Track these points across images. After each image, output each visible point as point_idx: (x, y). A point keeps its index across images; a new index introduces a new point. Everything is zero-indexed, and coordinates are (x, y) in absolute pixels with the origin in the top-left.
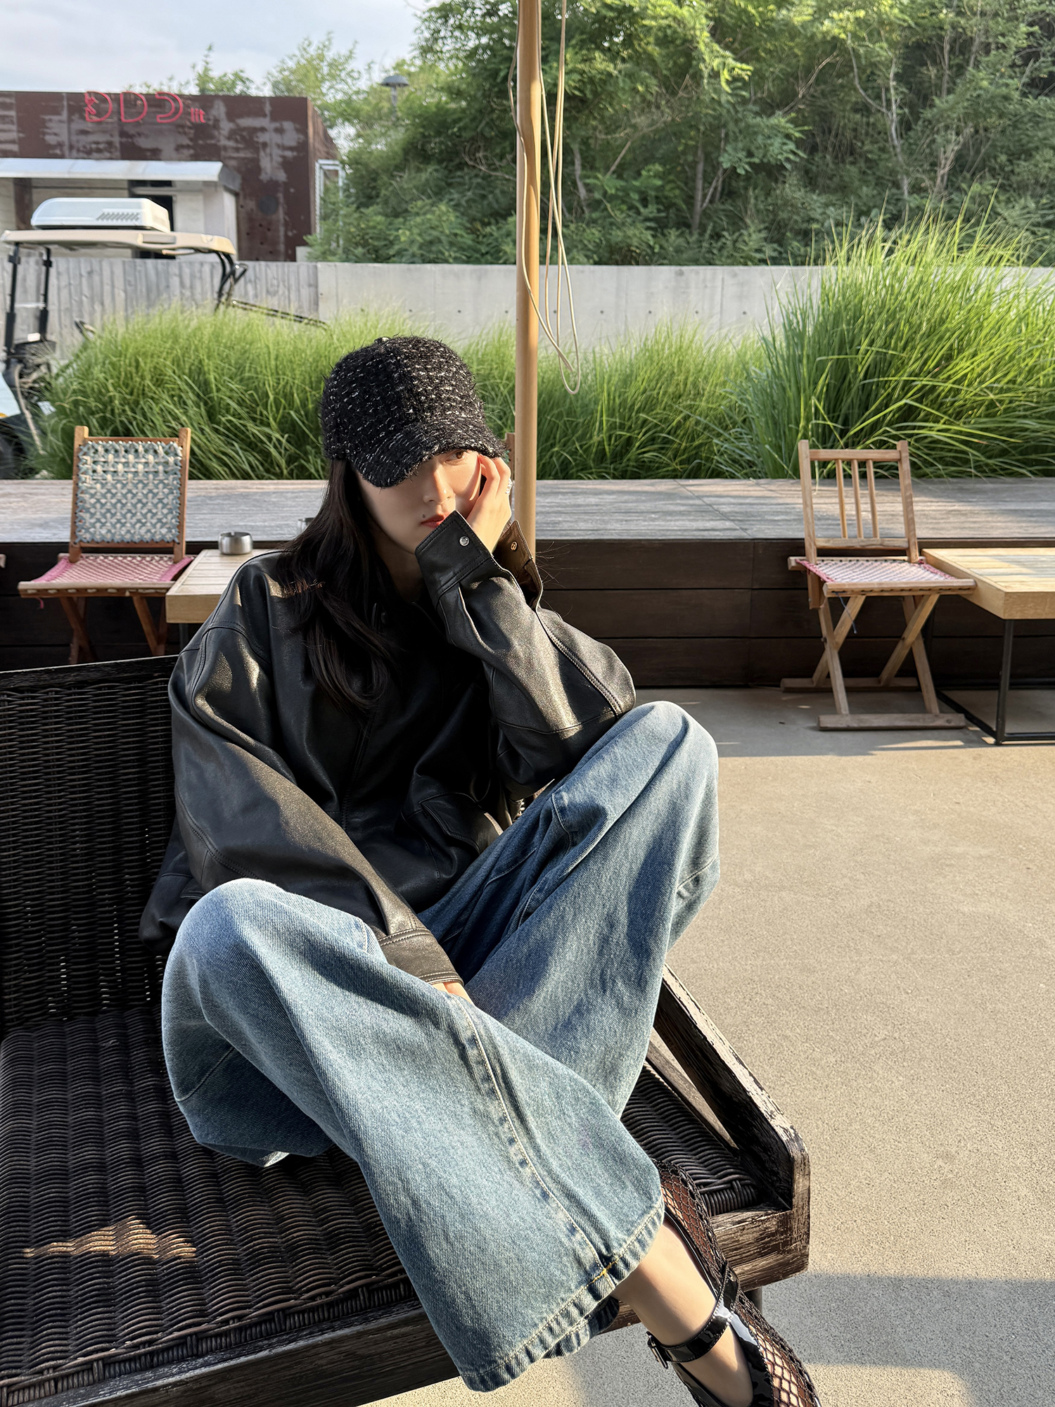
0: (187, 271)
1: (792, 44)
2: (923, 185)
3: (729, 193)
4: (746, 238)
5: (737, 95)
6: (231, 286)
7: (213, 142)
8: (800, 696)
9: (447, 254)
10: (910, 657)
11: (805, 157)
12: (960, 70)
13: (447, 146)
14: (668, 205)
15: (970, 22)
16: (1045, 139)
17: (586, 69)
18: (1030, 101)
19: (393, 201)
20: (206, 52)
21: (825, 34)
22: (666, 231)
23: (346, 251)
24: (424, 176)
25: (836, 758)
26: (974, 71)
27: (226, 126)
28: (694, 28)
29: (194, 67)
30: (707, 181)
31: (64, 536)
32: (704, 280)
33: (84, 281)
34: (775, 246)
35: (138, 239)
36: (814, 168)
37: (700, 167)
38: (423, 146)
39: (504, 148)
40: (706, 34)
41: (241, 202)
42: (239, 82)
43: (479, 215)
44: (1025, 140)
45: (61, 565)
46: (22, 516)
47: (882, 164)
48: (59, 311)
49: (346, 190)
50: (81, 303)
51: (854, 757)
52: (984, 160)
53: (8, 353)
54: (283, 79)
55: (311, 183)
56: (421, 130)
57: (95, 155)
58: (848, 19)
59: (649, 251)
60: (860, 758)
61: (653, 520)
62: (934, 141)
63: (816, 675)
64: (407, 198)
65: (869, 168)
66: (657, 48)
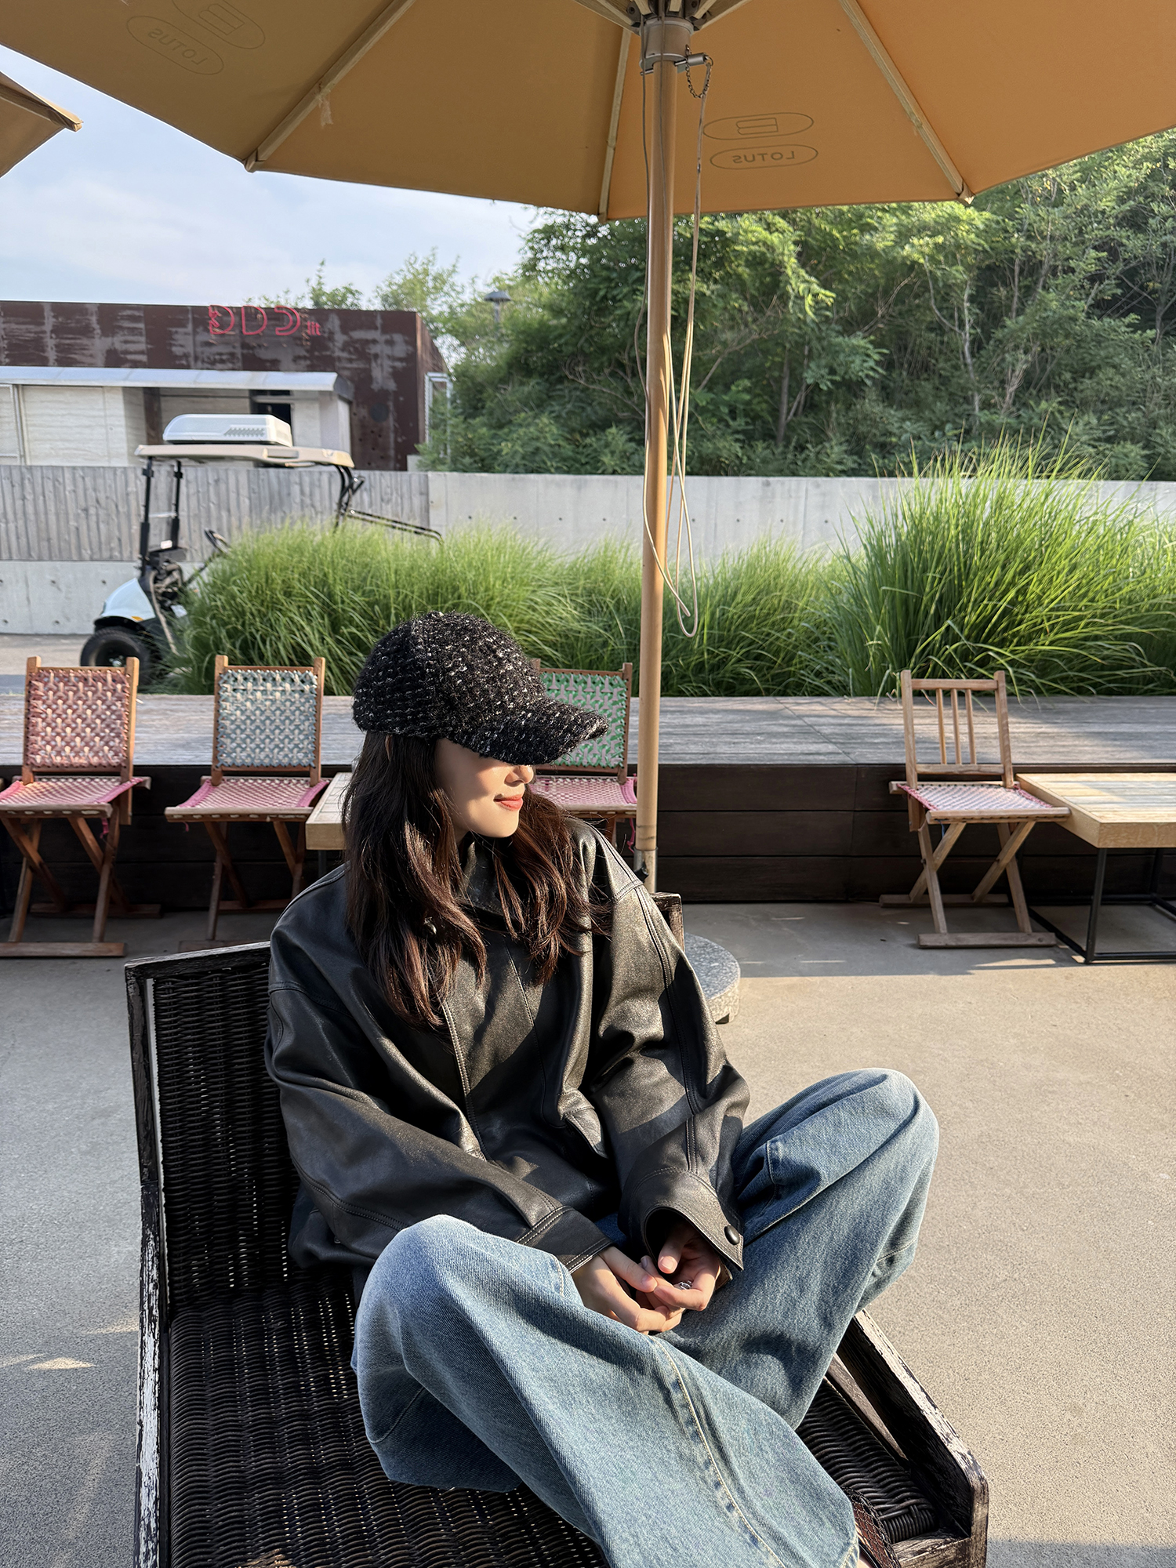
0: (307, 479)
1: (872, 266)
2: (993, 401)
3: (810, 406)
4: (829, 451)
5: (821, 315)
6: (349, 497)
7: (328, 353)
8: (898, 911)
9: (549, 464)
10: (1004, 877)
11: (884, 373)
12: (1028, 291)
13: (549, 360)
14: (755, 417)
15: (1041, 246)
16: (1107, 358)
17: (681, 290)
18: (1095, 323)
19: (498, 413)
20: (319, 267)
21: (905, 258)
22: (753, 443)
23: (454, 461)
24: (526, 389)
25: (937, 977)
26: (1043, 293)
27: (340, 338)
28: (783, 254)
29: (308, 281)
30: (792, 395)
31: (205, 758)
32: (789, 491)
33: (212, 489)
34: (855, 458)
35: (263, 453)
36: (892, 384)
37: (786, 382)
38: (526, 359)
39: (602, 363)
40: (793, 260)
41: (354, 410)
42: (349, 295)
43: (578, 427)
44: (1088, 358)
45: (204, 788)
46: (165, 736)
47: (954, 380)
48: (189, 516)
49: (453, 402)
50: (208, 510)
51: (953, 977)
52: (1048, 378)
53: (143, 560)
54: (392, 293)
55: (420, 392)
56: (524, 345)
57: (219, 366)
58: (928, 244)
59: (737, 462)
60: (959, 978)
61: (760, 742)
62: (1003, 360)
63: (914, 892)
64: (511, 410)
65: (942, 384)
66: (747, 270)
